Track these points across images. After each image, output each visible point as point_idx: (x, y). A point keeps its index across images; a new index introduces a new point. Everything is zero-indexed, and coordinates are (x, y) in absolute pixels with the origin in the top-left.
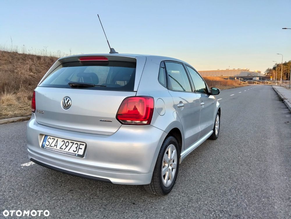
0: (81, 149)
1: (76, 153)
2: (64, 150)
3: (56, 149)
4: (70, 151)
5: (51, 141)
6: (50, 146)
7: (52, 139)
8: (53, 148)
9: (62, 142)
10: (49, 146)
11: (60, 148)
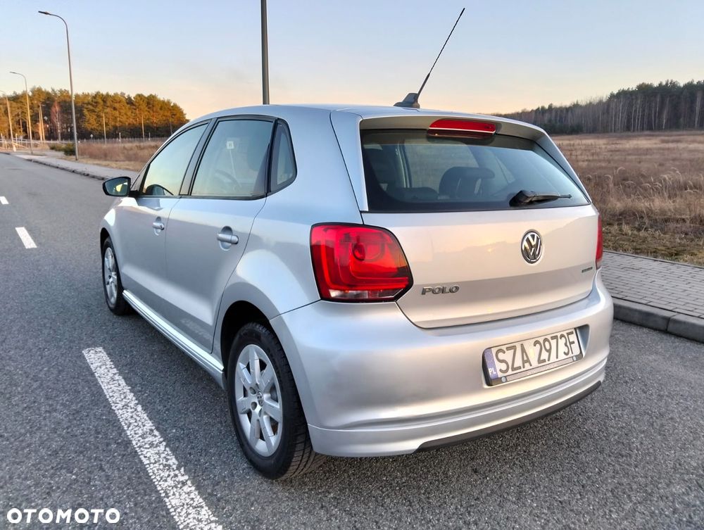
0: (573, 343)
1: (570, 355)
2: (549, 360)
3: (531, 368)
4: (560, 358)
5: (507, 356)
6: (513, 369)
7: (508, 349)
8: (524, 369)
9: (535, 345)
10: (510, 372)
11: (540, 361)
